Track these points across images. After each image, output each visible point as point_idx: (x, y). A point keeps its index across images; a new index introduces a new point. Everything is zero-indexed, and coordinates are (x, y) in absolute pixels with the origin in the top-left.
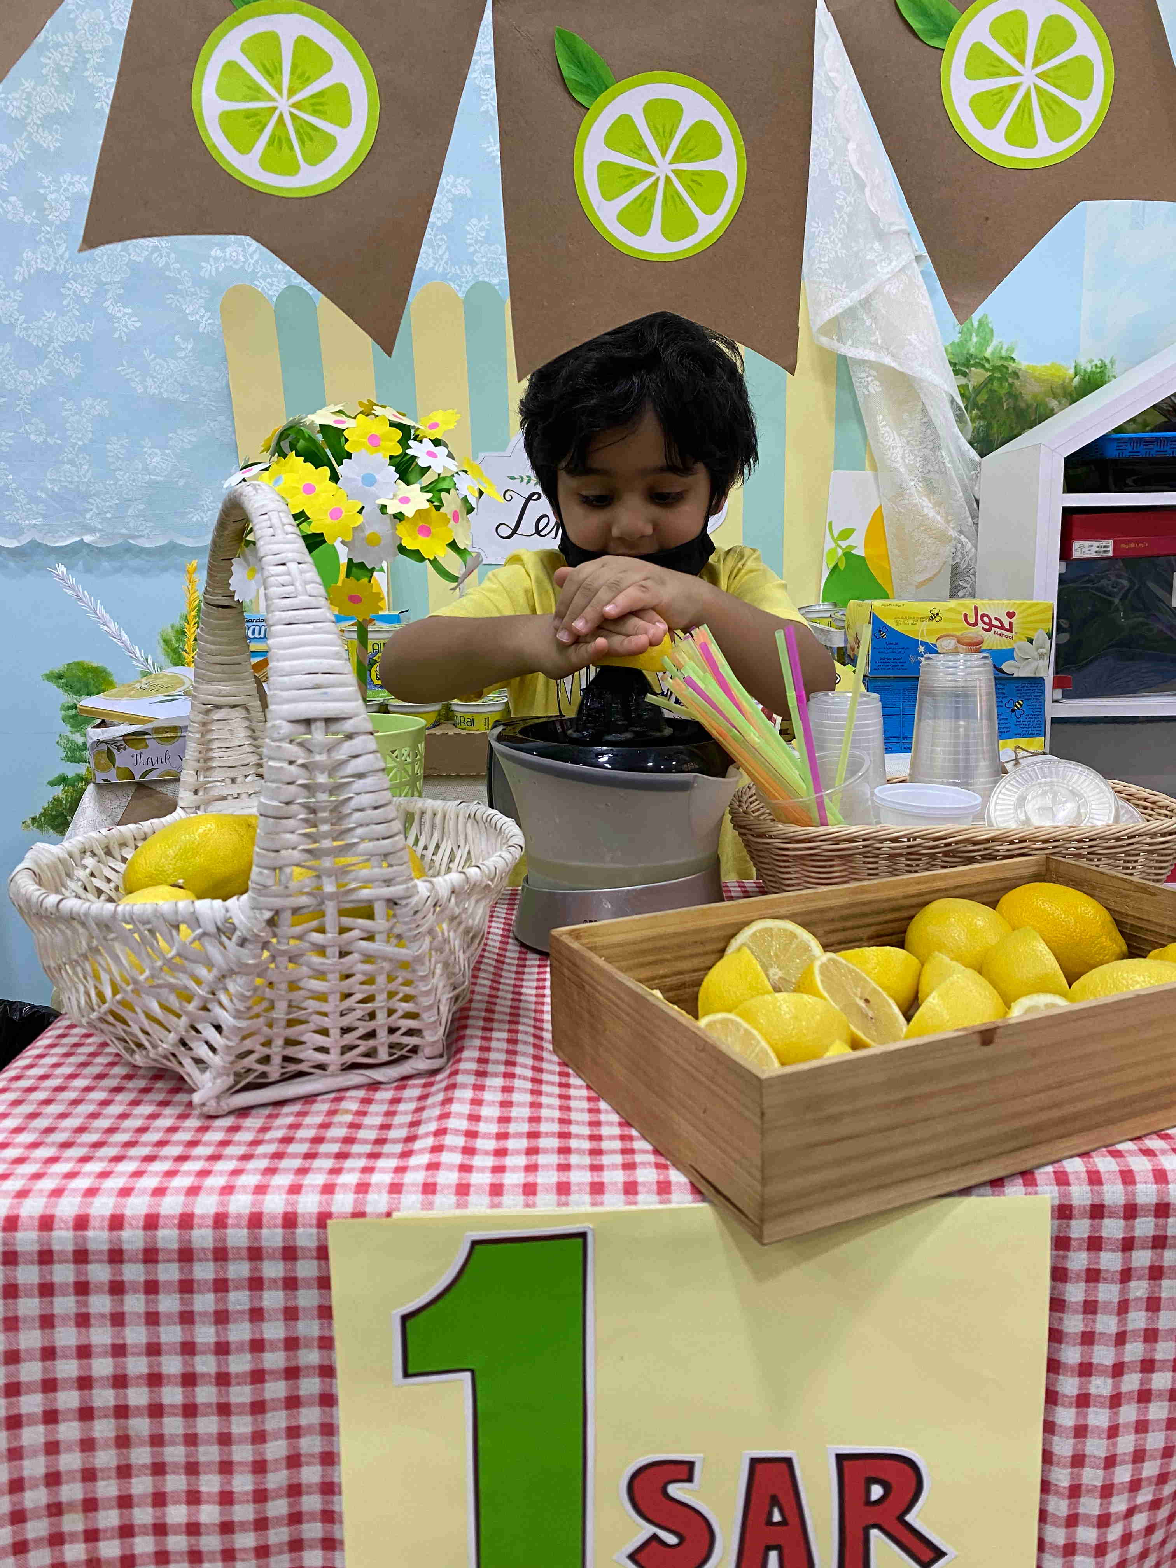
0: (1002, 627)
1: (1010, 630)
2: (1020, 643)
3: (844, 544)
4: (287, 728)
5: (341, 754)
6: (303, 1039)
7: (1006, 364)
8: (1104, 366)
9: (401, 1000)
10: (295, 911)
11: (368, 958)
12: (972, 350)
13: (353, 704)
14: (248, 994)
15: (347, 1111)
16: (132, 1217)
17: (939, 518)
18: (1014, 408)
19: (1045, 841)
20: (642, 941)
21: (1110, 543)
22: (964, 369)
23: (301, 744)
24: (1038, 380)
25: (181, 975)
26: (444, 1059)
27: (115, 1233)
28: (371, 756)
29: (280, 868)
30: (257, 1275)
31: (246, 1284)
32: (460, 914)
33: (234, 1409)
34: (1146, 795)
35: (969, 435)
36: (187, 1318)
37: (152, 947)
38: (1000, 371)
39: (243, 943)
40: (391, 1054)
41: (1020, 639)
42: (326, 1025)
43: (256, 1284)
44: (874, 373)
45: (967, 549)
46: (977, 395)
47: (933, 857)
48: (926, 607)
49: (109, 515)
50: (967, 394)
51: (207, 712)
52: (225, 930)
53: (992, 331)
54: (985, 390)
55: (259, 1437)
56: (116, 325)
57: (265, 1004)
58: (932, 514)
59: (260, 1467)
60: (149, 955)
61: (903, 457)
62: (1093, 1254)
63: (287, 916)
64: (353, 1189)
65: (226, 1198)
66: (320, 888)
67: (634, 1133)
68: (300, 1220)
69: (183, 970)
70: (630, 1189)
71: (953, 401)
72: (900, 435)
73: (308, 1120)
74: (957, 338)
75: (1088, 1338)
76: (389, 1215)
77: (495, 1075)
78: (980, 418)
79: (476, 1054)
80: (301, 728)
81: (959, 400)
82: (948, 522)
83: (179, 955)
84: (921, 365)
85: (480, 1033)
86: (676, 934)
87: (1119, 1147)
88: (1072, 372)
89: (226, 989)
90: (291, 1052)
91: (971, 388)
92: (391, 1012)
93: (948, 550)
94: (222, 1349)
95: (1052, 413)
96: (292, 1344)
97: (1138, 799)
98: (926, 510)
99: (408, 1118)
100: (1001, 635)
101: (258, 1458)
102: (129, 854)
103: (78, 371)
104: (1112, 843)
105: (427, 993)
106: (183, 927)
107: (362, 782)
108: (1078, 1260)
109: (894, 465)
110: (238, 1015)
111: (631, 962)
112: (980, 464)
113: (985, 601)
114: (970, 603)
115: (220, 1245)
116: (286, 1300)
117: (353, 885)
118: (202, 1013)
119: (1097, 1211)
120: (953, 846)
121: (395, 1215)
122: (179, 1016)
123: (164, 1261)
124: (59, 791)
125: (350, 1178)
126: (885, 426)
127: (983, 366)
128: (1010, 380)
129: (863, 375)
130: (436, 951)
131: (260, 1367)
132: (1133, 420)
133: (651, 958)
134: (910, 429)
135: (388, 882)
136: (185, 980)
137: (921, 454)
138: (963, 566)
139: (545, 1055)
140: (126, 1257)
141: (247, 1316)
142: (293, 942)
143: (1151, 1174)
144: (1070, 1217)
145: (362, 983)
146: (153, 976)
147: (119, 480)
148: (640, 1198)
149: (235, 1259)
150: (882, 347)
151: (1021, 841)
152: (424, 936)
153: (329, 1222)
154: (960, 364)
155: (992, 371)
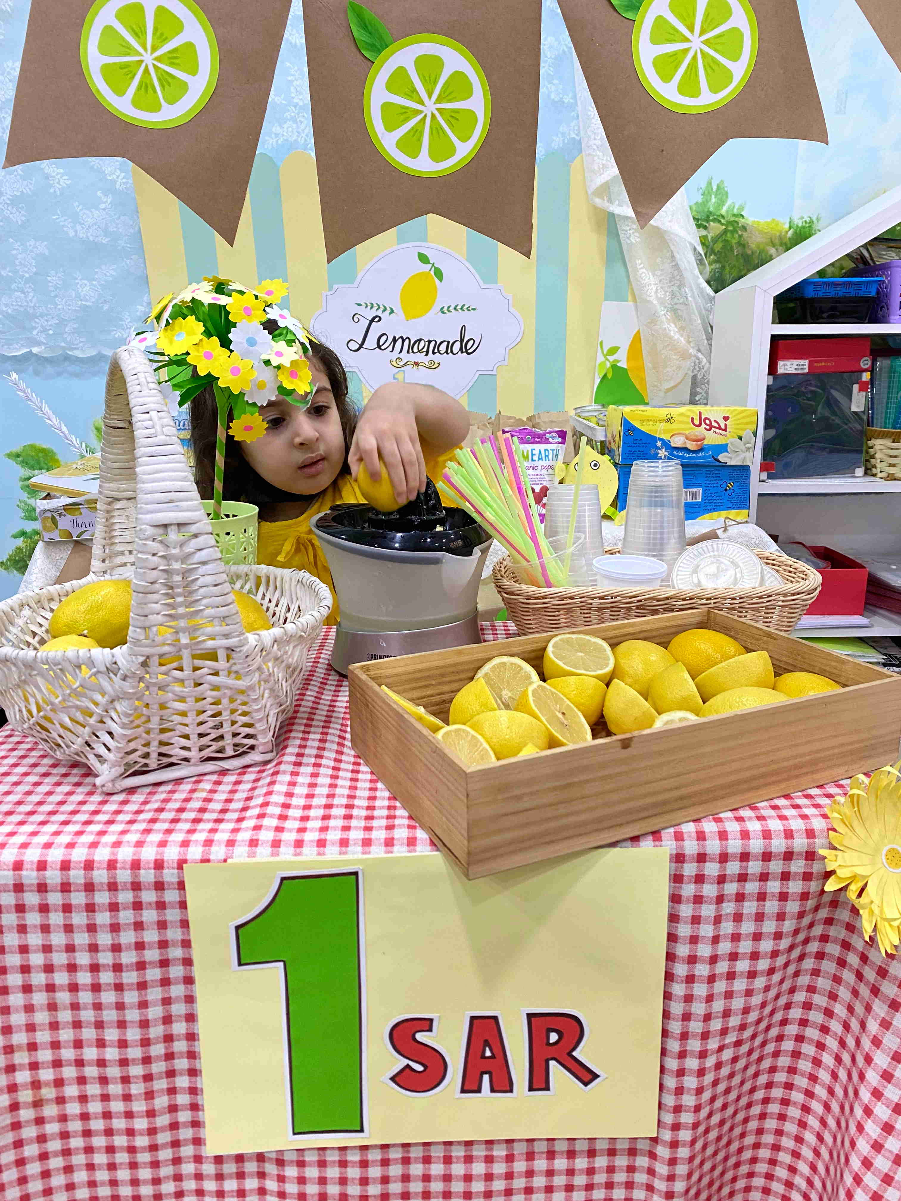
0: (719, 428)
1: (725, 430)
2: (732, 440)
3: (611, 358)
4: (150, 531)
5: (190, 548)
6: (172, 742)
7: (737, 219)
8: (811, 222)
9: (240, 715)
10: (161, 656)
11: (216, 688)
12: (711, 209)
13: (198, 513)
14: (130, 712)
15: (203, 790)
16: (53, 862)
17: (682, 339)
18: (742, 255)
19: (708, 599)
20: (414, 672)
21: (806, 362)
22: (705, 223)
23: (161, 542)
24: (761, 232)
25: (84, 699)
26: (274, 753)
27: (41, 872)
28: (211, 549)
29: (149, 628)
30: (137, 900)
31: (131, 906)
32: (282, 656)
33: (125, 987)
34: (791, 563)
35: (707, 275)
36: (92, 928)
37: (63, 681)
38: (733, 225)
39: (125, 678)
40: (235, 751)
41: (733, 437)
42: (187, 733)
43: (138, 906)
44: (634, 227)
45: (703, 364)
46: (714, 244)
47: (629, 609)
48: (663, 412)
49: (51, 332)
50: (706, 243)
51: (109, 504)
52: (112, 669)
53: (727, 193)
54: (720, 240)
55: (143, 1005)
56: (52, 182)
57: (143, 719)
58: (677, 336)
59: (144, 1024)
60: (61, 686)
61: (656, 292)
62: (698, 886)
63: (155, 661)
64: (202, 843)
65: (116, 850)
66: (179, 640)
67: (398, 804)
68: (166, 865)
69: (85, 696)
70: (389, 843)
71: (694, 248)
72: (654, 275)
73: (176, 796)
74: (700, 199)
75: (694, 940)
76: (225, 861)
77: (308, 765)
78: (716, 262)
79: (296, 750)
80: (161, 531)
81: (699, 248)
82: (689, 342)
83: (81, 686)
84: (670, 221)
85: (301, 735)
86: (438, 667)
87: (722, 815)
88: (787, 226)
89: (115, 709)
90: (164, 750)
91: (710, 238)
92: (233, 723)
93: (688, 364)
94: (116, 948)
95: (771, 258)
96: (163, 944)
97: (786, 565)
98: (672, 334)
99: (245, 795)
100: (718, 433)
101: (143, 1018)
102: (54, 606)
103: (24, 219)
104: (755, 601)
105: (258, 710)
106: (83, 667)
107: (207, 567)
108: (688, 890)
109: (648, 298)
110: (124, 726)
111: (407, 686)
112: (714, 298)
113: (708, 407)
114: (697, 409)
115: (112, 880)
116: (158, 916)
117: (201, 638)
118: (100, 725)
119: (702, 858)
120: (643, 602)
121: (229, 861)
122: (84, 727)
123: (75, 891)
124: (20, 542)
125: (200, 837)
126: (642, 268)
127: (720, 222)
128: (740, 233)
129: (627, 228)
130: (265, 681)
131: (142, 959)
132: (832, 264)
133: (420, 684)
134: (662, 270)
135: (227, 636)
136: (86, 703)
137: (670, 290)
138: (700, 376)
139: (345, 750)
140: (49, 888)
141: (132, 927)
142: (160, 677)
143: (739, 834)
144: (683, 862)
145: (211, 704)
146: (64, 700)
147: (57, 305)
148: (396, 848)
149: (123, 890)
151: (691, 599)
152: (255, 671)
153: (184, 865)
154: (701, 219)
155: (726, 225)
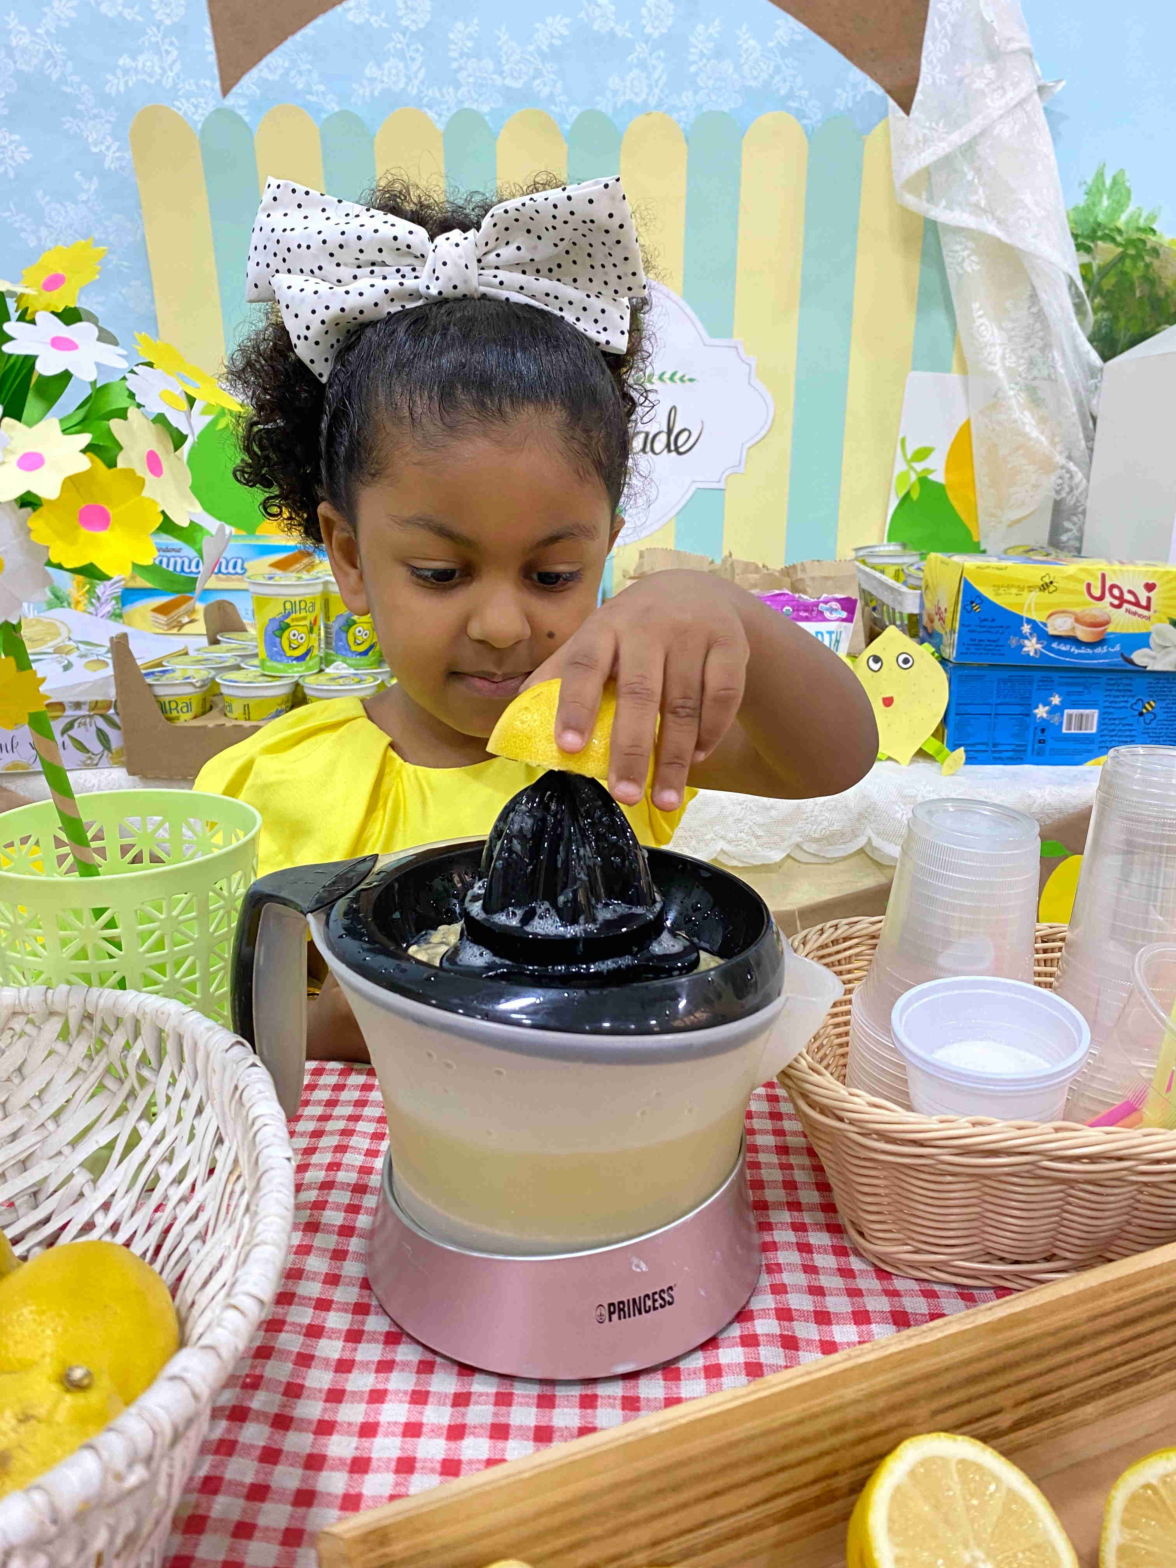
2: (1159, 625)
3: (919, 467)
7: (1143, 236)
12: (1101, 218)
17: (1043, 438)
18: (1149, 297)
22: (1088, 243)
35: (1090, 329)
38: (1136, 247)
44: (971, 244)
45: (1077, 480)
46: (1102, 278)
50: (1089, 276)
53: (1129, 191)
54: (1113, 272)
58: (1035, 434)
61: (1003, 358)
71: (1072, 284)
72: (1001, 328)
74: (1081, 201)
78: (1104, 308)
81: (1080, 283)
82: (1053, 444)
84: (1034, 237)
91: (1095, 268)
93: (1050, 481)
98: (1027, 429)
109: (991, 368)
112: (1102, 370)
113: (1117, 567)
114: (1094, 567)
126: (980, 317)
127: (1113, 240)
128: (1148, 259)
129: (958, 247)
134: (1014, 321)
137: (1026, 355)
138: (1071, 501)
150: (985, 211)
154: (1082, 236)
155: (1125, 246)
